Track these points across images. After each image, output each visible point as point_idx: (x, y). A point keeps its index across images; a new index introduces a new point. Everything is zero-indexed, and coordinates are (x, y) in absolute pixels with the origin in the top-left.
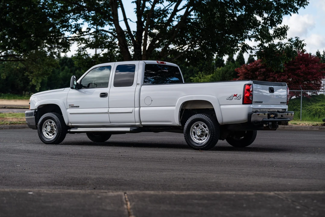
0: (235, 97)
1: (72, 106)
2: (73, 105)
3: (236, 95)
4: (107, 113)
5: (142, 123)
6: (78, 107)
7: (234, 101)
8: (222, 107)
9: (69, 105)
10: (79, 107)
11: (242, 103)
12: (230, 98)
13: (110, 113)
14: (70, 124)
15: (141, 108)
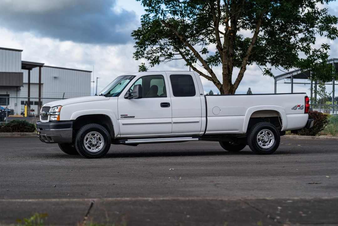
0: (299, 107)
1: (125, 117)
2: (127, 115)
3: (299, 106)
4: (171, 123)
5: (206, 132)
6: (132, 117)
7: (298, 110)
8: (288, 116)
9: (121, 115)
10: (134, 117)
11: (304, 112)
12: (294, 108)
13: (174, 123)
14: (119, 136)
15: (208, 117)
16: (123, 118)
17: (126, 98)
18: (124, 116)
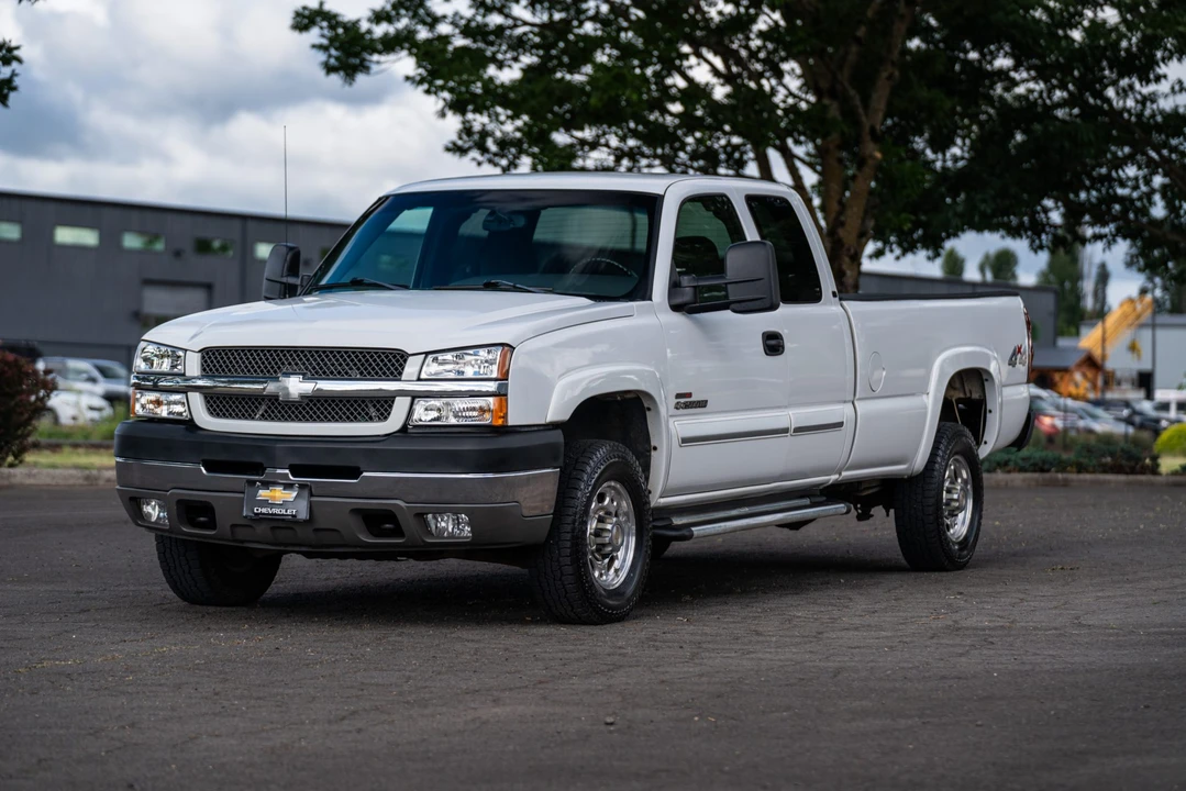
0: (1019, 355)
1: (686, 402)
2: (689, 395)
3: (1019, 350)
4: (785, 431)
5: (842, 474)
6: (702, 404)
7: (1019, 369)
9: (679, 396)
11: (1027, 378)
12: (1013, 360)
13: (793, 430)
14: (659, 501)
15: (856, 403)
16: (681, 411)
17: (676, 308)
18: (682, 400)
